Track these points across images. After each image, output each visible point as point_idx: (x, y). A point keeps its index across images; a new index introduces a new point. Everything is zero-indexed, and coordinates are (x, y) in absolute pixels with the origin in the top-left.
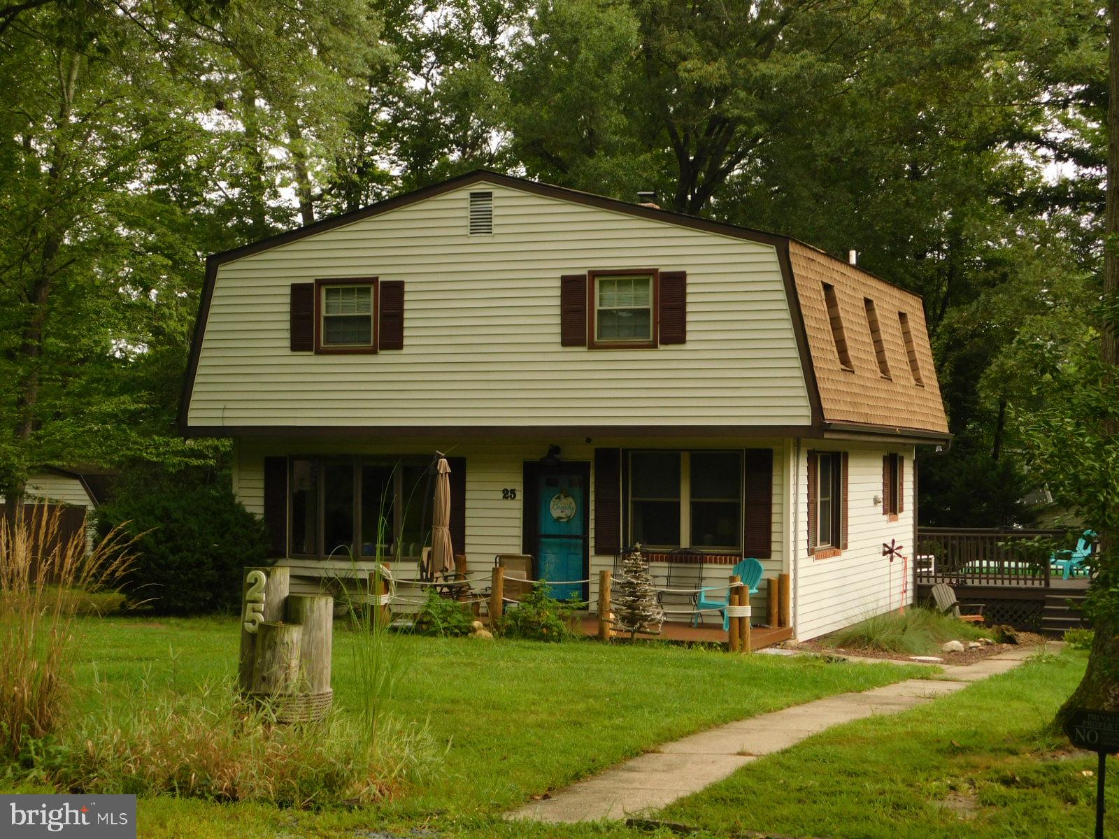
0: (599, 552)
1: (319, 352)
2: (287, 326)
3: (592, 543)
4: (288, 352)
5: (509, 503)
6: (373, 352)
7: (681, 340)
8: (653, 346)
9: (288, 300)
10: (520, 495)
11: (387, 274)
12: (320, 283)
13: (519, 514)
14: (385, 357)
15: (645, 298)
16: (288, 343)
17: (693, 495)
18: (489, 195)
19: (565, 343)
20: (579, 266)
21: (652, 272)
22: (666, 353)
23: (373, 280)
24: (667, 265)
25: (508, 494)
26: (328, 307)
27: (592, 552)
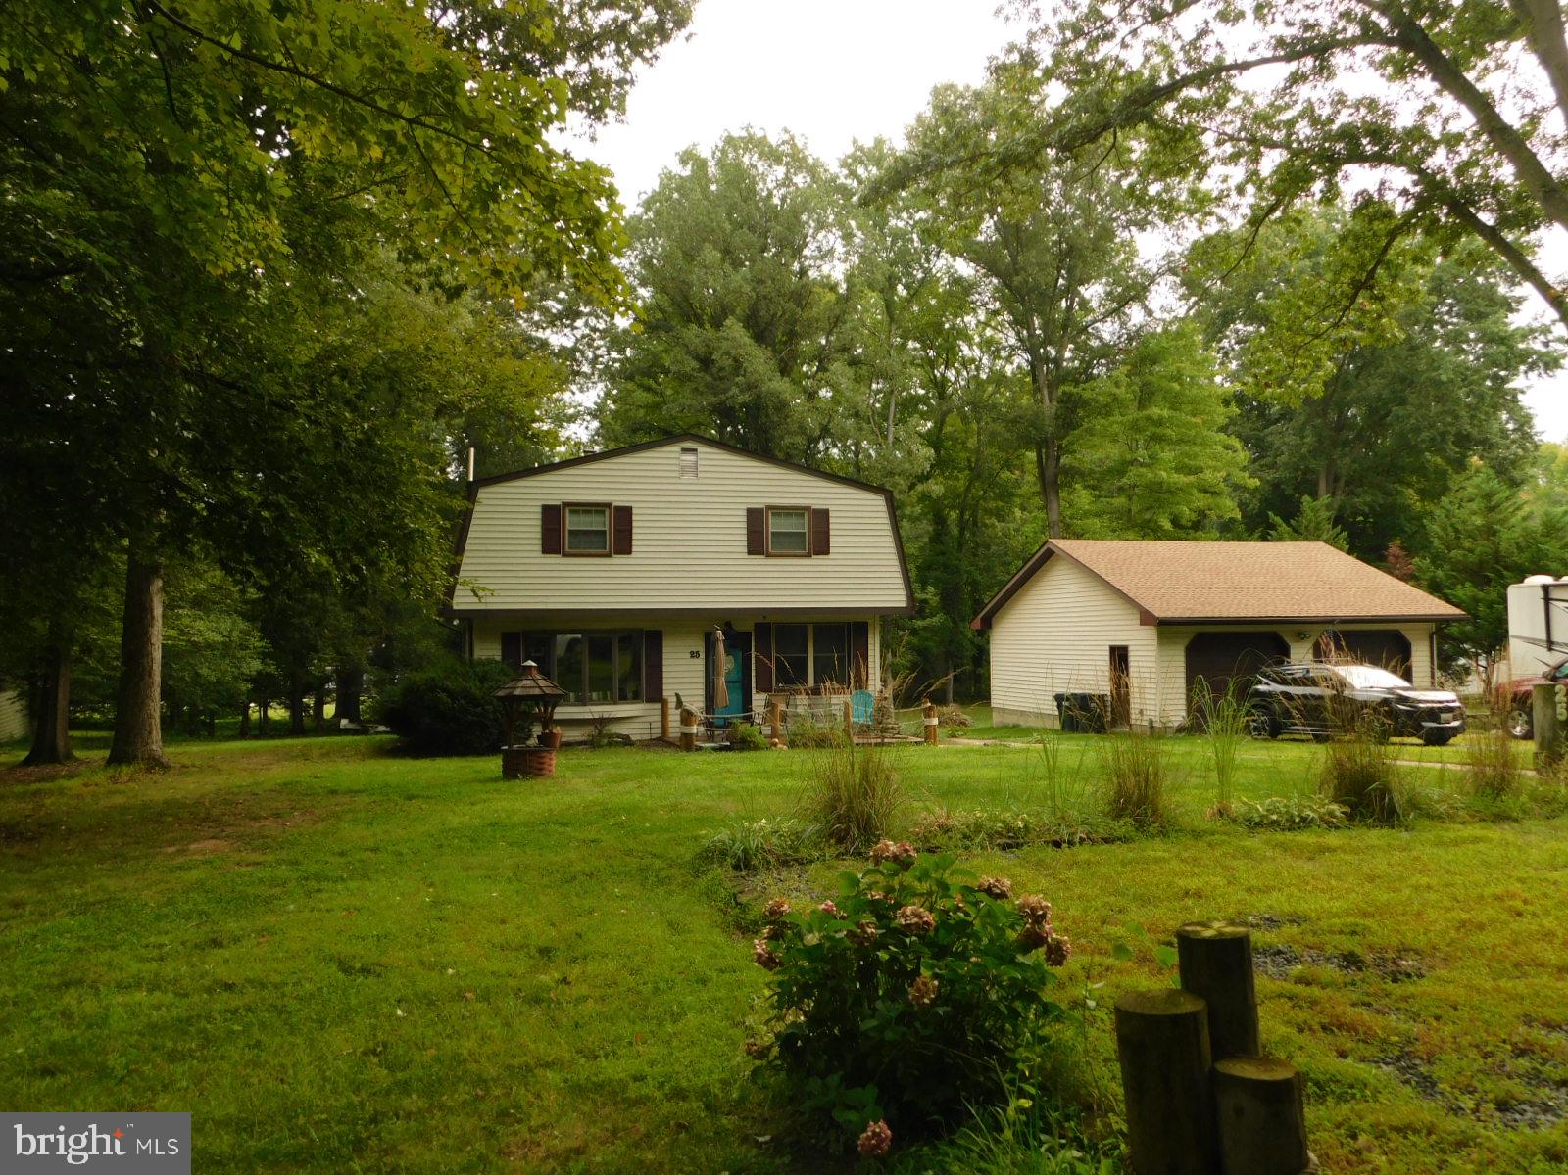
0: (759, 690)
1: (565, 555)
2: (539, 535)
3: (753, 685)
4: (540, 554)
5: (695, 660)
6: (609, 555)
7: (827, 553)
8: (809, 556)
9: (539, 516)
10: (702, 655)
11: (619, 501)
12: (566, 505)
13: (702, 668)
14: (618, 559)
15: (803, 526)
16: (539, 548)
17: (815, 651)
18: (694, 451)
19: (750, 553)
20: (759, 502)
21: (807, 509)
22: (817, 561)
23: (609, 505)
24: (817, 504)
25: (694, 655)
26: (571, 523)
27: (753, 691)
